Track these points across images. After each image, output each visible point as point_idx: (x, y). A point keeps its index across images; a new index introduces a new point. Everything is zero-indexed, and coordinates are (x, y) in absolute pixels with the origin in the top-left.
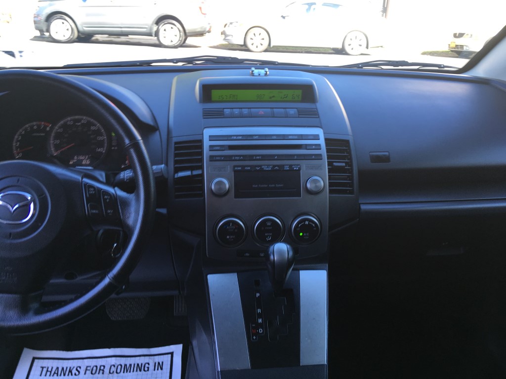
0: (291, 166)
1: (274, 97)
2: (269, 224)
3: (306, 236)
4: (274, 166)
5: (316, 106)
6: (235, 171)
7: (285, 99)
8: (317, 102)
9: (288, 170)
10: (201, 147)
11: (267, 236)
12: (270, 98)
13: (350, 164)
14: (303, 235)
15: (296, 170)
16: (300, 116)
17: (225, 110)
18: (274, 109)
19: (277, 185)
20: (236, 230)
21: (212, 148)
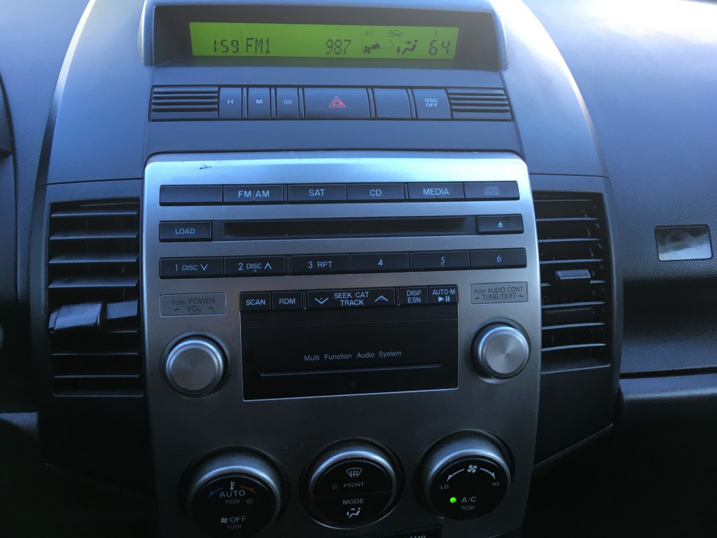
0: (427, 290)
1: (376, 46)
2: (354, 474)
3: (469, 503)
4: (375, 292)
5: (503, 81)
6: (246, 311)
7: (408, 55)
8: (506, 68)
9: (417, 305)
10: (135, 223)
11: (348, 508)
12: (367, 50)
13: (602, 271)
14: (459, 500)
15: (443, 303)
16: (457, 115)
17: (223, 91)
18: (377, 91)
19: (381, 354)
20: (249, 501)
21: (168, 230)
